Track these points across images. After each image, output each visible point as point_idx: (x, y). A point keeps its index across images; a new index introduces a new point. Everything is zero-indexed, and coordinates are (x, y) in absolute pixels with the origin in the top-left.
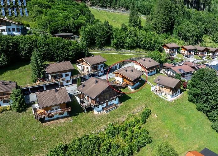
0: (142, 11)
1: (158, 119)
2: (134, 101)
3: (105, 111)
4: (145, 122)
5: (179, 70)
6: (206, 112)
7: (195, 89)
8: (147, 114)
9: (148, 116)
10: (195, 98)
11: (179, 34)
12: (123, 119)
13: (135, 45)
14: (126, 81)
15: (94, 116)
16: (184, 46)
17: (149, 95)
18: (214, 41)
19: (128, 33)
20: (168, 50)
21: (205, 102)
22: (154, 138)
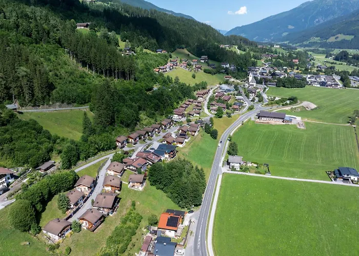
0: (79, 102)
1: (140, 204)
2: (124, 199)
3: (115, 212)
4: (135, 209)
5: (138, 164)
6: (162, 189)
7: (153, 178)
8: (134, 204)
9: (135, 205)
10: (154, 183)
11: (122, 122)
12: (125, 212)
13: (97, 151)
14: (114, 188)
15: (111, 217)
16: (130, 136)
17: (129, 191)
18: (148, 117)
19: (89, 143)
20: (120, 144)
21: (160, 184)
22: (143, 215)
